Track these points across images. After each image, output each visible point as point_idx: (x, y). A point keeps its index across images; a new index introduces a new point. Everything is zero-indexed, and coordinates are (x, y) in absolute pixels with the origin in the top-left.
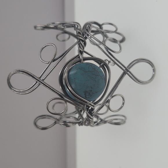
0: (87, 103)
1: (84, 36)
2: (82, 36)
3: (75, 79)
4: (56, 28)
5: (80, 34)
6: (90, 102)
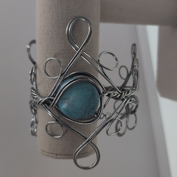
1: (125, 97)
2: (125, 95)
4: (133, 67)
5: (127, 94)
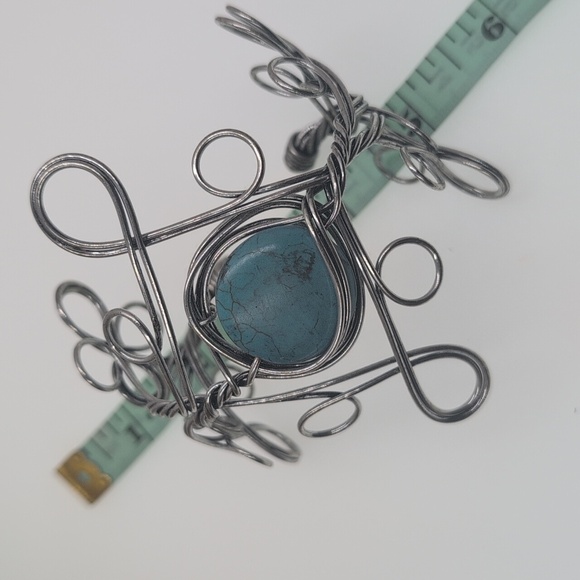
3: (311, 333)
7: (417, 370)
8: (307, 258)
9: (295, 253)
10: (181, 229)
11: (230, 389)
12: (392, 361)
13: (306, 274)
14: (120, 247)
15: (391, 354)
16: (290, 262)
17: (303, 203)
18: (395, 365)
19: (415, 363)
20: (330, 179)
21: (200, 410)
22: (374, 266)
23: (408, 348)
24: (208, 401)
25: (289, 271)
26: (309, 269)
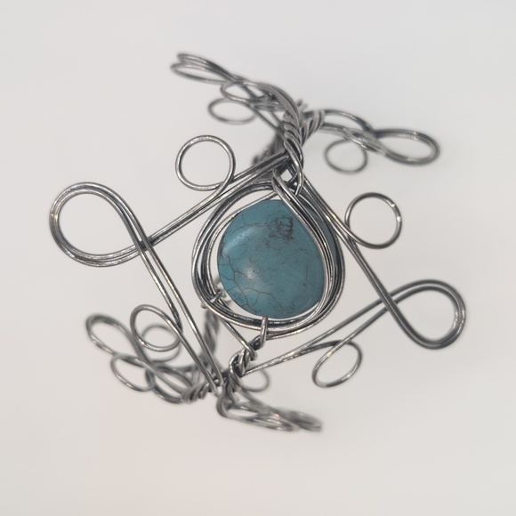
0: (292, 200)
3: (305, 285)
6: (282, 200)
7: (402, 306)
8: (287, 222)
9: (276, 220)
10: (178, 225)
11: (248, 354)
12: (378, 303)
13: (289, 236)
14: (132, 251)
15: (376, 297)
16: (274, 229)
17: (272, 182)
18: (382, 306)
19: (398, 301)
20: (290, 157)
21: (227, 382)
22: (343, 221)
23: (390, 289)
24: (232, 371)
25: (274, 236)
26: (291, 231)
